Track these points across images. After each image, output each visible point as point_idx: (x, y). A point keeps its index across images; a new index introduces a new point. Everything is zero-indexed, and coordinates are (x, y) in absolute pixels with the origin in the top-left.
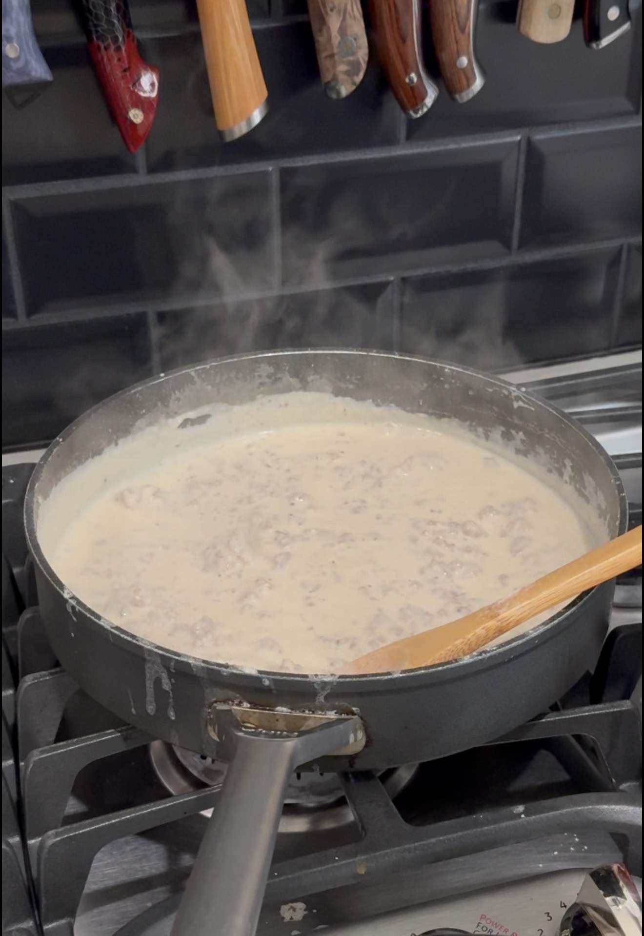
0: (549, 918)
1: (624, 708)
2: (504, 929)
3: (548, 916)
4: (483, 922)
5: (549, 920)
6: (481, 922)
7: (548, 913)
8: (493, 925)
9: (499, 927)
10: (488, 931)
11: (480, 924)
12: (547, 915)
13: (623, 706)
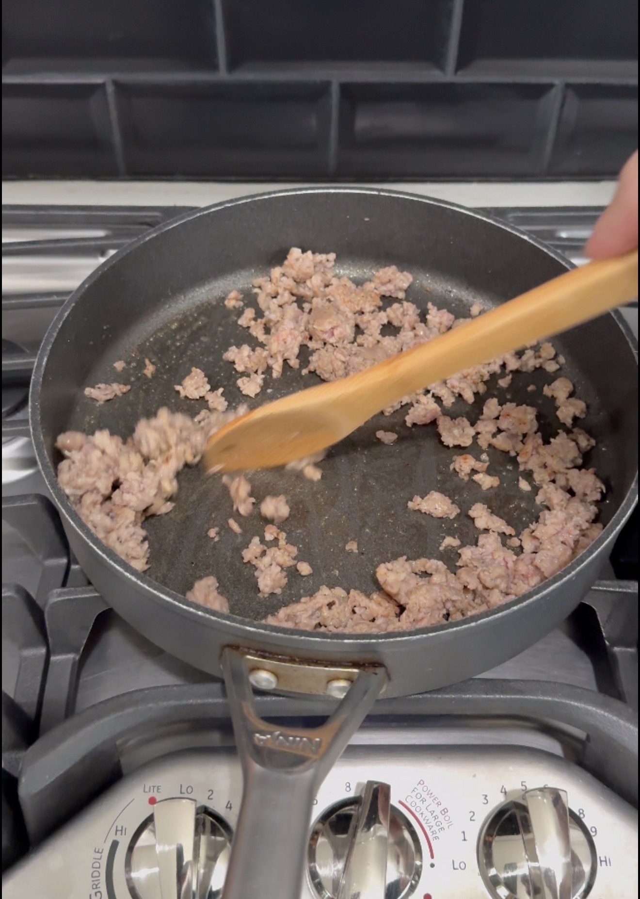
0: (486, 802)
1: (630, 591)
2: (438, 801)
3: (485, 799)
4: (420, 787)
5: (484, 803)
6: (417, 787)
7: (486, 796)
8: (428, 794)
9: (433, 798)
10: (421, 799)
11: (415, 790)
12: (485, 796)
13: (629, 588)
